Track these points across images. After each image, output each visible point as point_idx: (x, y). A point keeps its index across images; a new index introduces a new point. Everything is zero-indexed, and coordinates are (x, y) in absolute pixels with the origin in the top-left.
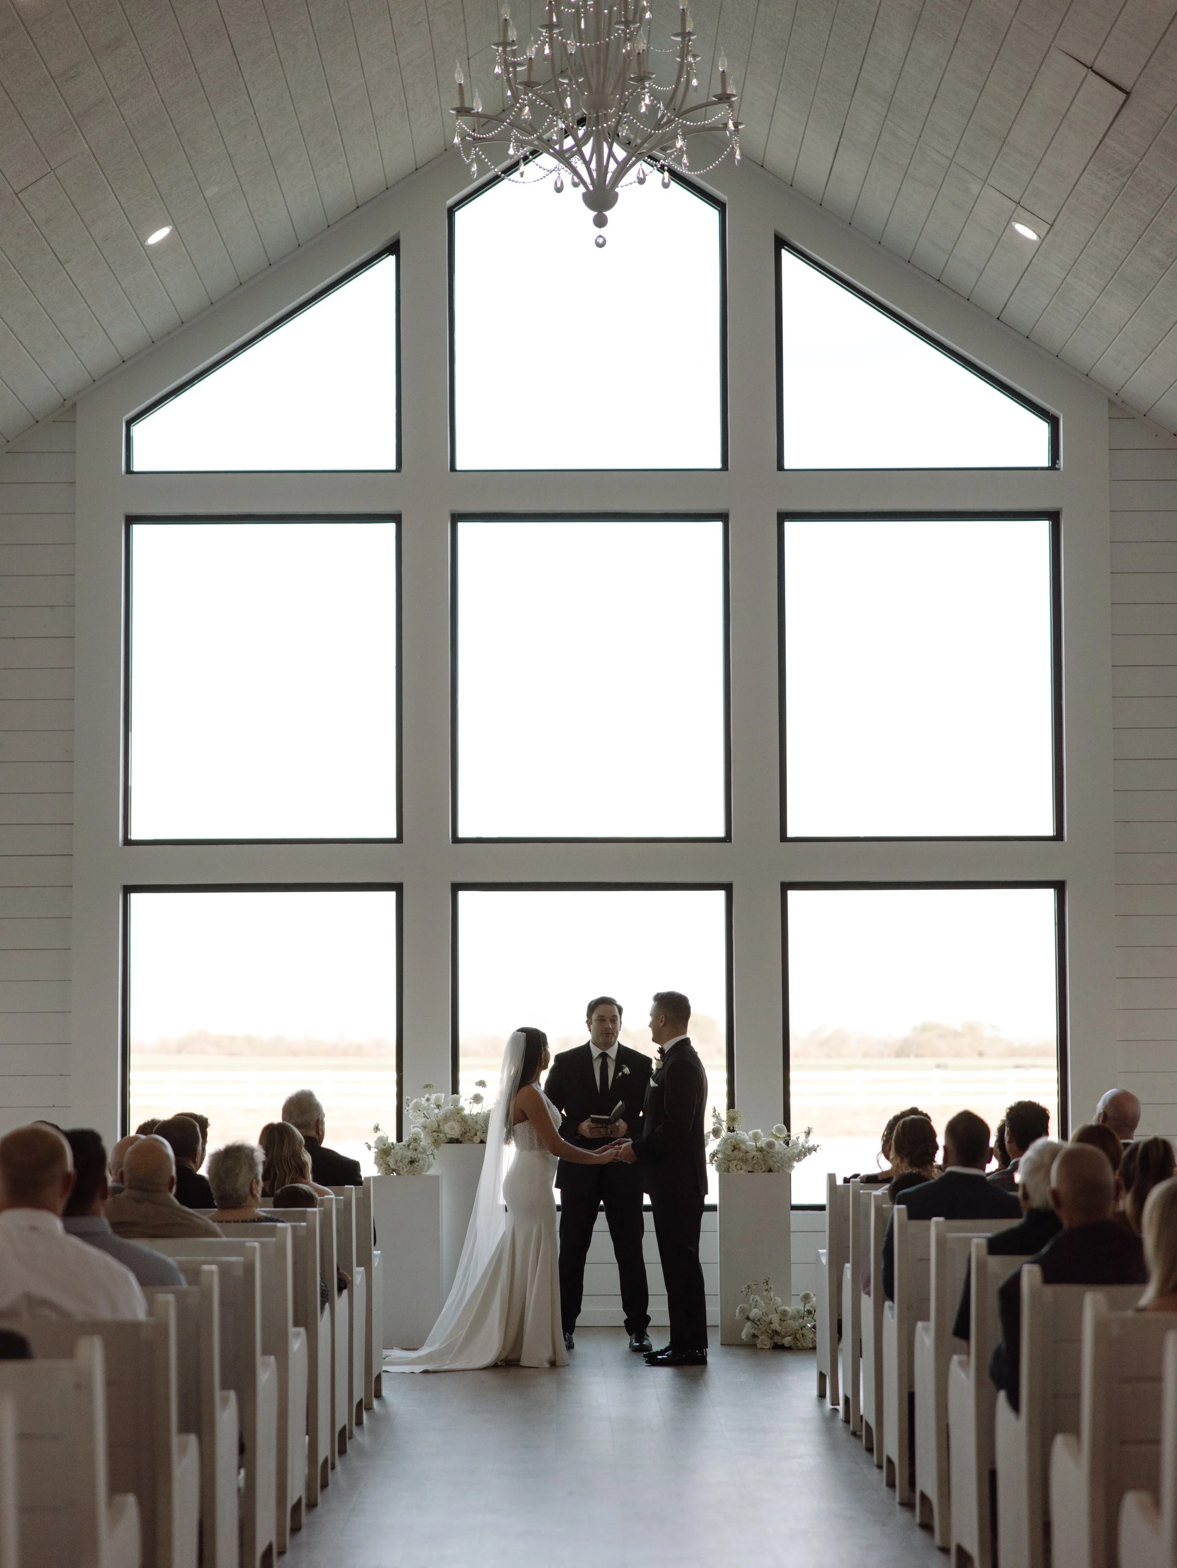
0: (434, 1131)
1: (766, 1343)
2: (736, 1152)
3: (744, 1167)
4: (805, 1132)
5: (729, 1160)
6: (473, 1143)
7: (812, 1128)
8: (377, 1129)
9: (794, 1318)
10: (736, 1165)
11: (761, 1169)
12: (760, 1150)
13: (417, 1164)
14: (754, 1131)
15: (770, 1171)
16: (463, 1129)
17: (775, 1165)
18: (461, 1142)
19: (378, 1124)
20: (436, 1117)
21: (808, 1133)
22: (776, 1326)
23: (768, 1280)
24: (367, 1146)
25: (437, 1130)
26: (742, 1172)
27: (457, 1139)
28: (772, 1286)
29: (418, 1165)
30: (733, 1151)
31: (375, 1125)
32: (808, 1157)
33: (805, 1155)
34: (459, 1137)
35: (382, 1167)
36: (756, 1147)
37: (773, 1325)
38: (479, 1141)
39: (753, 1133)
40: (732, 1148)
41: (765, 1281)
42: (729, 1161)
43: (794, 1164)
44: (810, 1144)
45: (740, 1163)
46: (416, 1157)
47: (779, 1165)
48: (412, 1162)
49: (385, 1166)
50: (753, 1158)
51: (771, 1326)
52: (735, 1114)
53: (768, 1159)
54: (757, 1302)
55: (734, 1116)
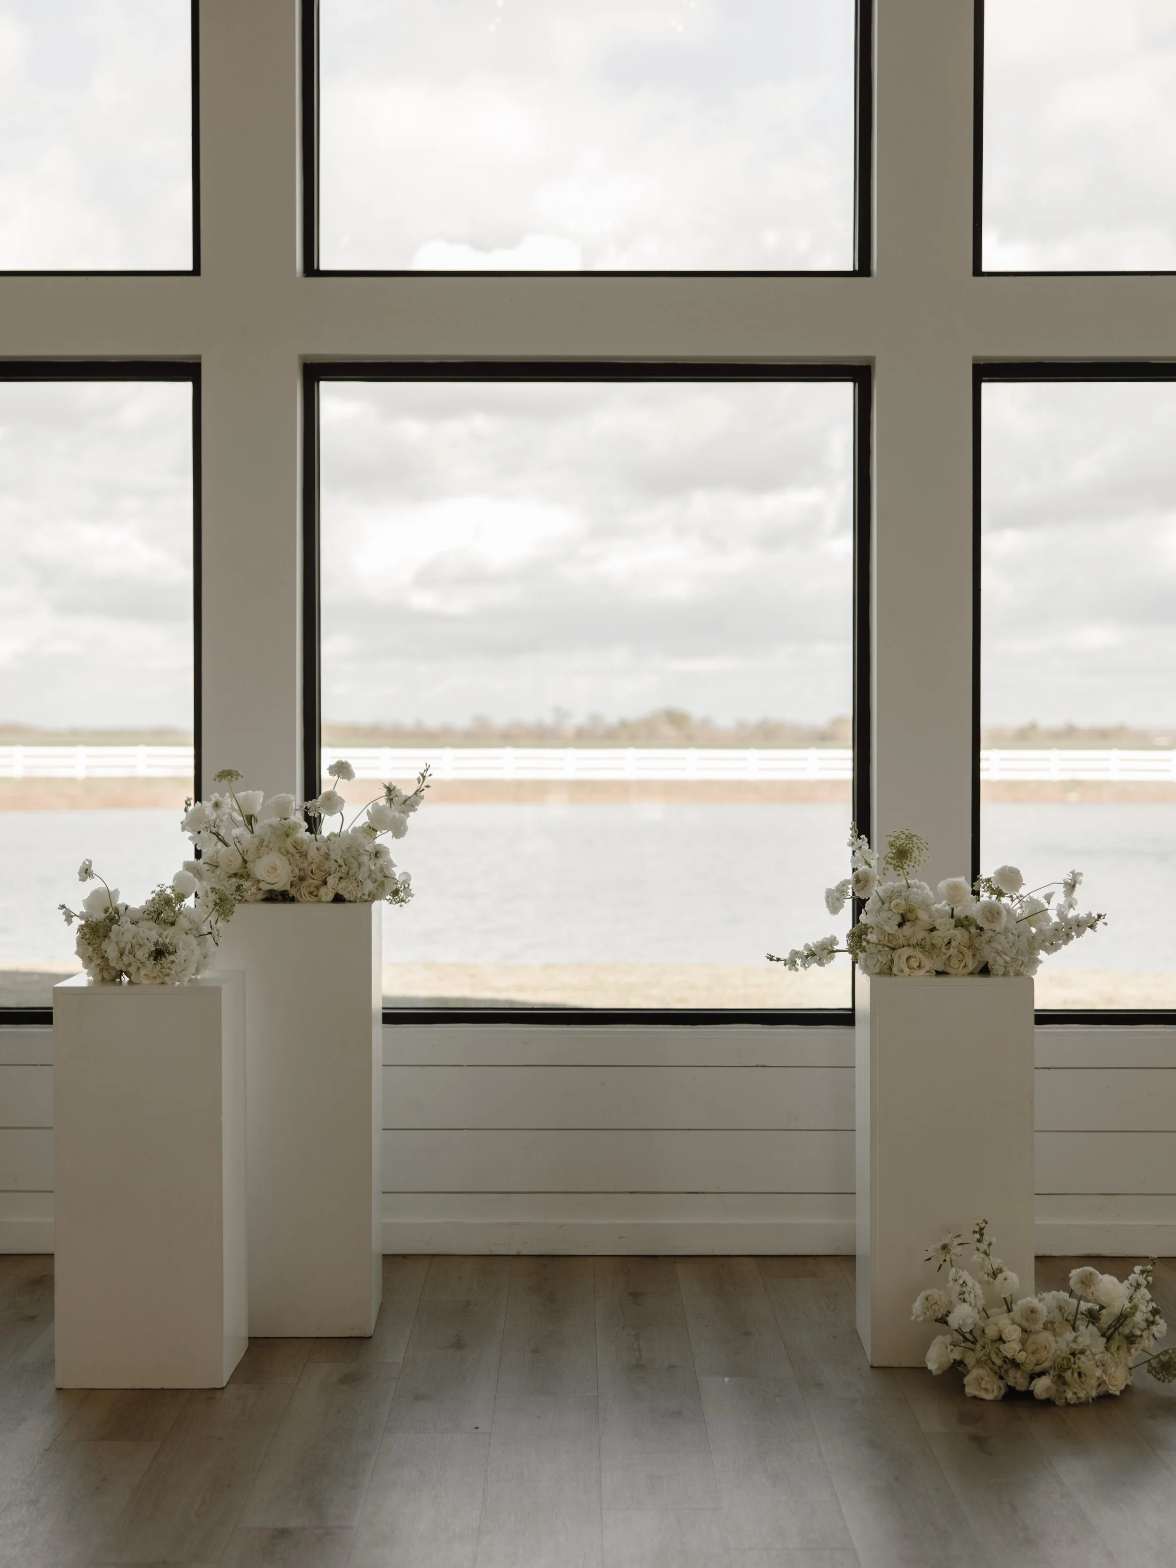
0: (235, 875)
1: (989, 1387)
2: (907, 928)
3: (928, 964)
4: (1066, 884)
5: (892, 945)
6: (320, 901)
7: (1081, 874)
8: (86, 872)
9: (1052, 1323)
10: (908, 958)
11: (965, 966)
12: (963, 923)
13: (171, 958)
14: (951, 880)
15: (985, 970)
16: (297, 870)
17: (998, 959)
18: (292, 900)
19: (90, 862)
20: (238, 844)
21: (1071, 886)
22: (1012, 1348)
23: (983, 1225)
24: (64, 913)
25: (240, 871)
26: (922, 972)
27: (284, 891)
28: (994, 1240)
29: (173, 962)
30: (900, 925)
31: (84, 863)
32: (1075, 943)
33: (1068, 937)
34: (288, 888)
35: (93, 964)
36: (952, 916)
37: (1007, 1345)
38: (331, 896)
39: (948, 885)
40: (898, 919)
41: (977, 1229)
42: (893, 949)
43: (1039, 957)
44: (1079, 911)
45: (918, 953)
46: (167, 941)
47: (1008, 959)
48: (159, 953)
49: (99, 961)
50: (949, 943)
51: (1002, 1347)
52: (907, 842)
53: (983, 945)
54: (964, 1285)
55: (903, 847)
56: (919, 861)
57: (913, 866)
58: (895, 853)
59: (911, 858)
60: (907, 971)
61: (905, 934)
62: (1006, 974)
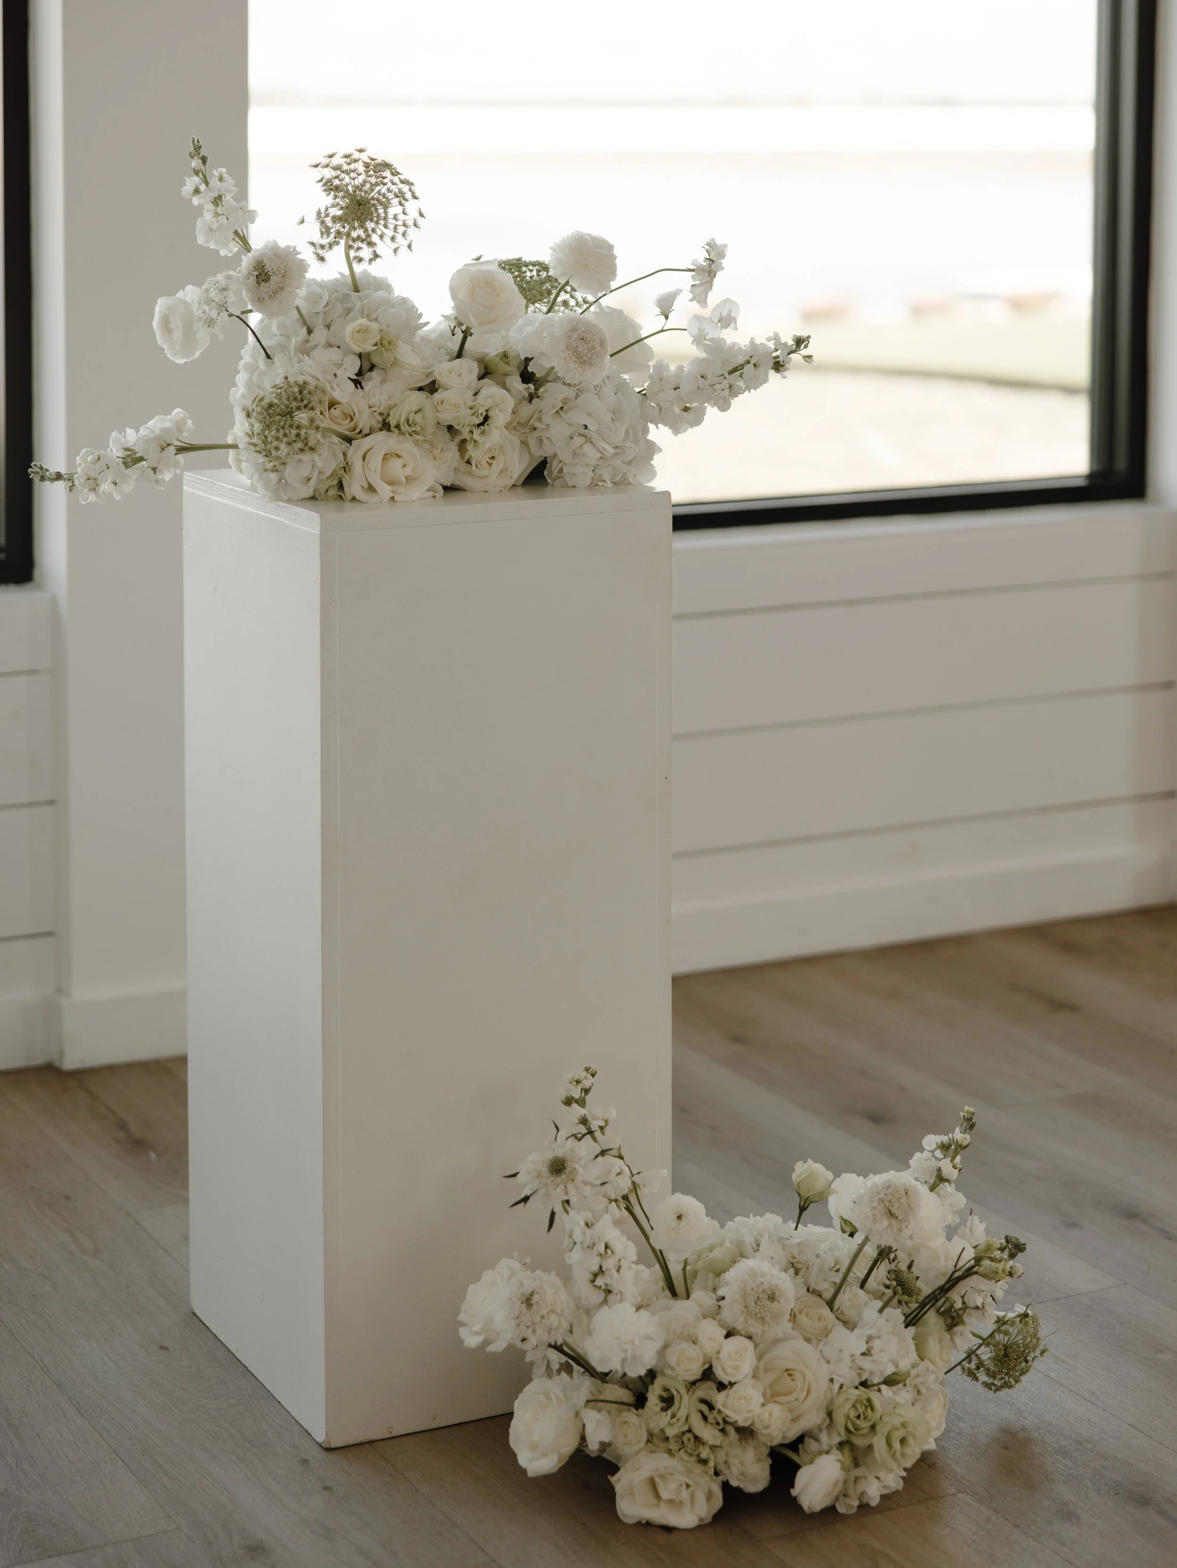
1: (682, 1496)
2: (374, 387)
3: (426, 470)
4: (693, 270)
7: (721, 247)
10: (384, 460)
11: (502, 470)
15: (539, 478)
21: (705, 276)
22: (740, 1397)
26: (417, 492)
30: (358, 380)
37: (725, 1392)
40: (352, 366)
42: (349, 440)
44: (744, 332)
45: (405, 446)
51: (719, 1399)
52: (373, 180)
53: (547, 419)
54: (609, 1251)
55: (366, 192)
56: (405, 225)
57: (393, 239)
58: (347, 207)
59: (385, 218)
60: (385, 490)
61: (373, 401)
62: (594, 486)
